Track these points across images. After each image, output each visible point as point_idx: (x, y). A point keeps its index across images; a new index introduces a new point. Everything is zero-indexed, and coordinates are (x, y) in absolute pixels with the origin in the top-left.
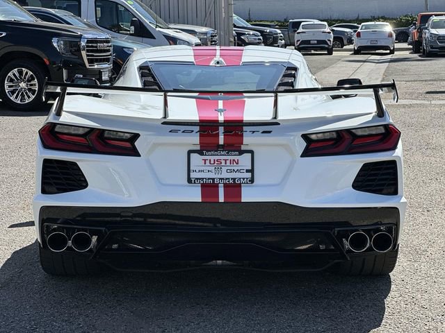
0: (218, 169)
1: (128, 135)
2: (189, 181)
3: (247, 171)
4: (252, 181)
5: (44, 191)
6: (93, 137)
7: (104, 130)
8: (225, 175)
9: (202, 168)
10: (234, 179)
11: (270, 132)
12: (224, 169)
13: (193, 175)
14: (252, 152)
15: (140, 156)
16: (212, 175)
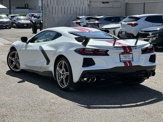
0: (126, 58)
1: (106, 51)
2: (121, 61)
3: (132, 58)
4: (133, 60)
5: (83, 67)
6: (96, 51)
7: (99, 50)
8: (127, 59)
9: (123, 58)
10: (129, 60)
11: (136, 48)
12: (127, 58)
13: (121, 60)
14: (132, 53)
15: (109, 56)
16: (125, 60)
